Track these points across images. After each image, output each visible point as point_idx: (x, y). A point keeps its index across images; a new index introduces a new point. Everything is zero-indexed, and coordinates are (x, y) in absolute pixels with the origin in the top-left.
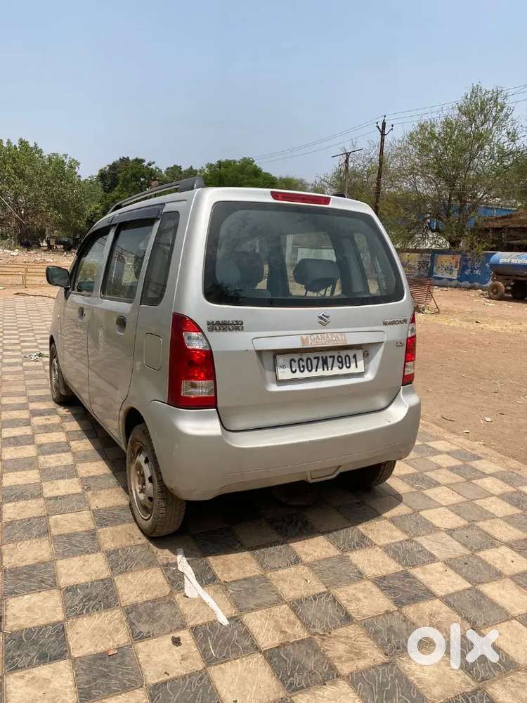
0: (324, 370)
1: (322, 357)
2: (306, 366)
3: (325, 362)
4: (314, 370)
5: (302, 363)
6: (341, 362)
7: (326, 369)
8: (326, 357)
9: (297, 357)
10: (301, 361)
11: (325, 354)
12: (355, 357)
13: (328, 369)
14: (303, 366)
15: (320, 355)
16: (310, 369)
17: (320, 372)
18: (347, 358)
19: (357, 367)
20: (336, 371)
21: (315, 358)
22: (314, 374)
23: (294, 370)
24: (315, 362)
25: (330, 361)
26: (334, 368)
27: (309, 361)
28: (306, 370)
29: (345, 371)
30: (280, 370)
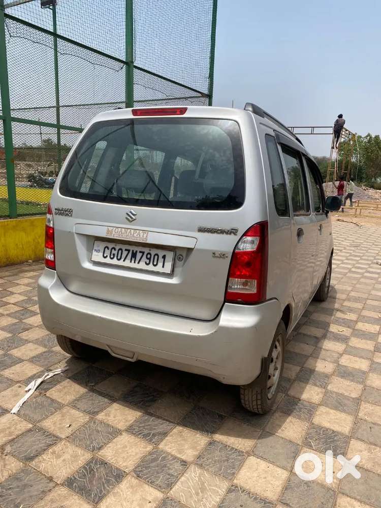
0: (131, 262)
1: (133, 251)
2: (116, 256)
3: (134, 255)
4: (122, 260)
5: (113, 252)
6: (150, 259)
7: (133, 261)
8: (136, 251)
9: (111, 246)
10: (113, 250)
11: (135, 249)
12: (164, 257)
13: (135, 262)
14: (114, 255)
15: (131, 248)
16: (119, 258)
17: (127, 263)
18: (156, 257)
19: (163, 267)
20: (142, 265)
21: (126, 250)
22: (121, 263)
23: (105, 255)
24: (125, 253)
25: (139, 255)
26: (140, 263)
27: (120, 252)
28: (115, 258)
29: (151, 267)
30: (94, 253)
